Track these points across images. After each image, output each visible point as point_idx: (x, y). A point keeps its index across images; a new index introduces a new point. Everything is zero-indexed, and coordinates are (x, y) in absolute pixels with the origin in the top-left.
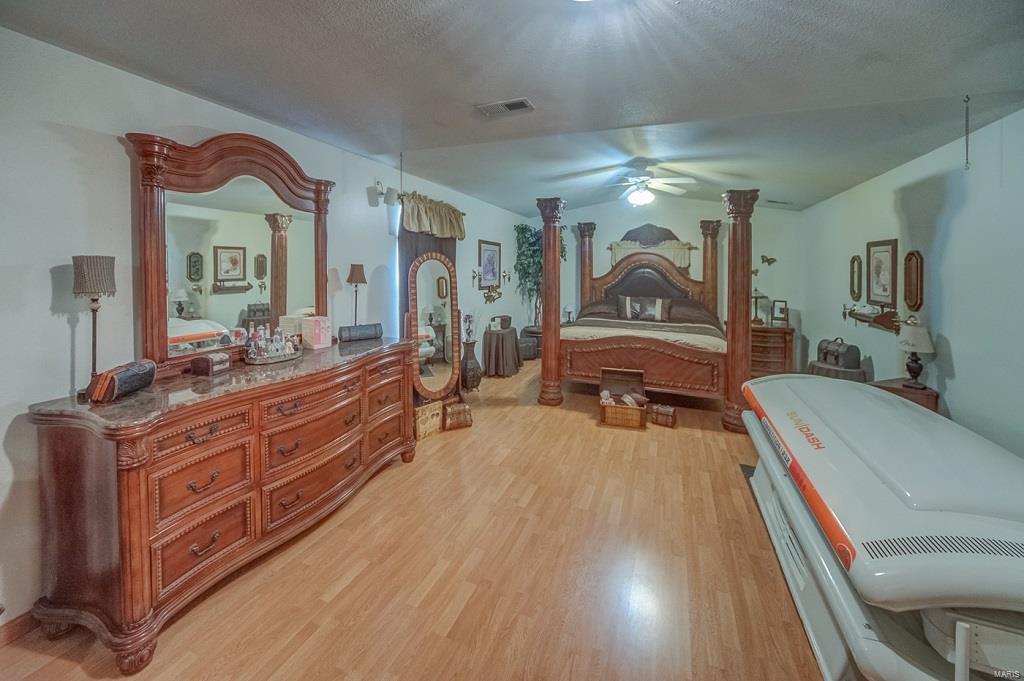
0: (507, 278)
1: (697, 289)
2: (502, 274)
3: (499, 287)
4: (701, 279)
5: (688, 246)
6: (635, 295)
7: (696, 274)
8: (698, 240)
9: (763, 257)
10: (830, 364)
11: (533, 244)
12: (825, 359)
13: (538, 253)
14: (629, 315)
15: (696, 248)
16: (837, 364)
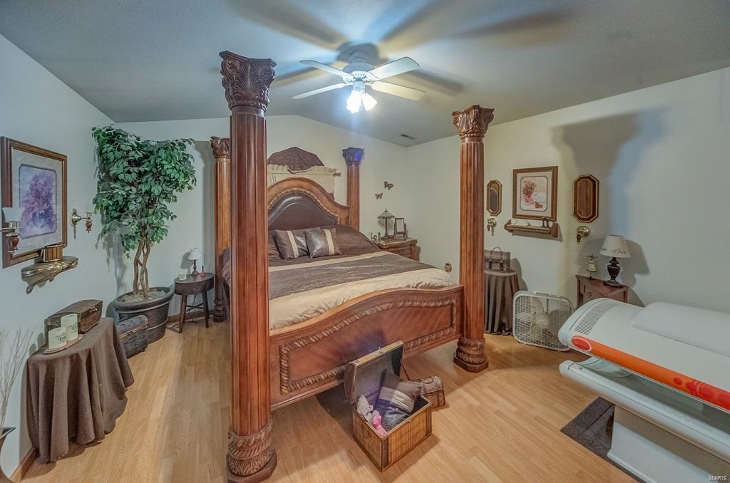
0: (83, 222)
1: (345, 215)
2: (70, 217)
3: (64, 243)
4: (345, 205)
5: (333, 173)
6: (294, 227)
7: (341, 199)
8: (342, 168)
9: (386, 182)
10: (497, 271)
11: (137, 163)
12: (490, 268)
13: (149, 177)
14: (296, 253)
15: (339, 175)
16: (502, 270)
